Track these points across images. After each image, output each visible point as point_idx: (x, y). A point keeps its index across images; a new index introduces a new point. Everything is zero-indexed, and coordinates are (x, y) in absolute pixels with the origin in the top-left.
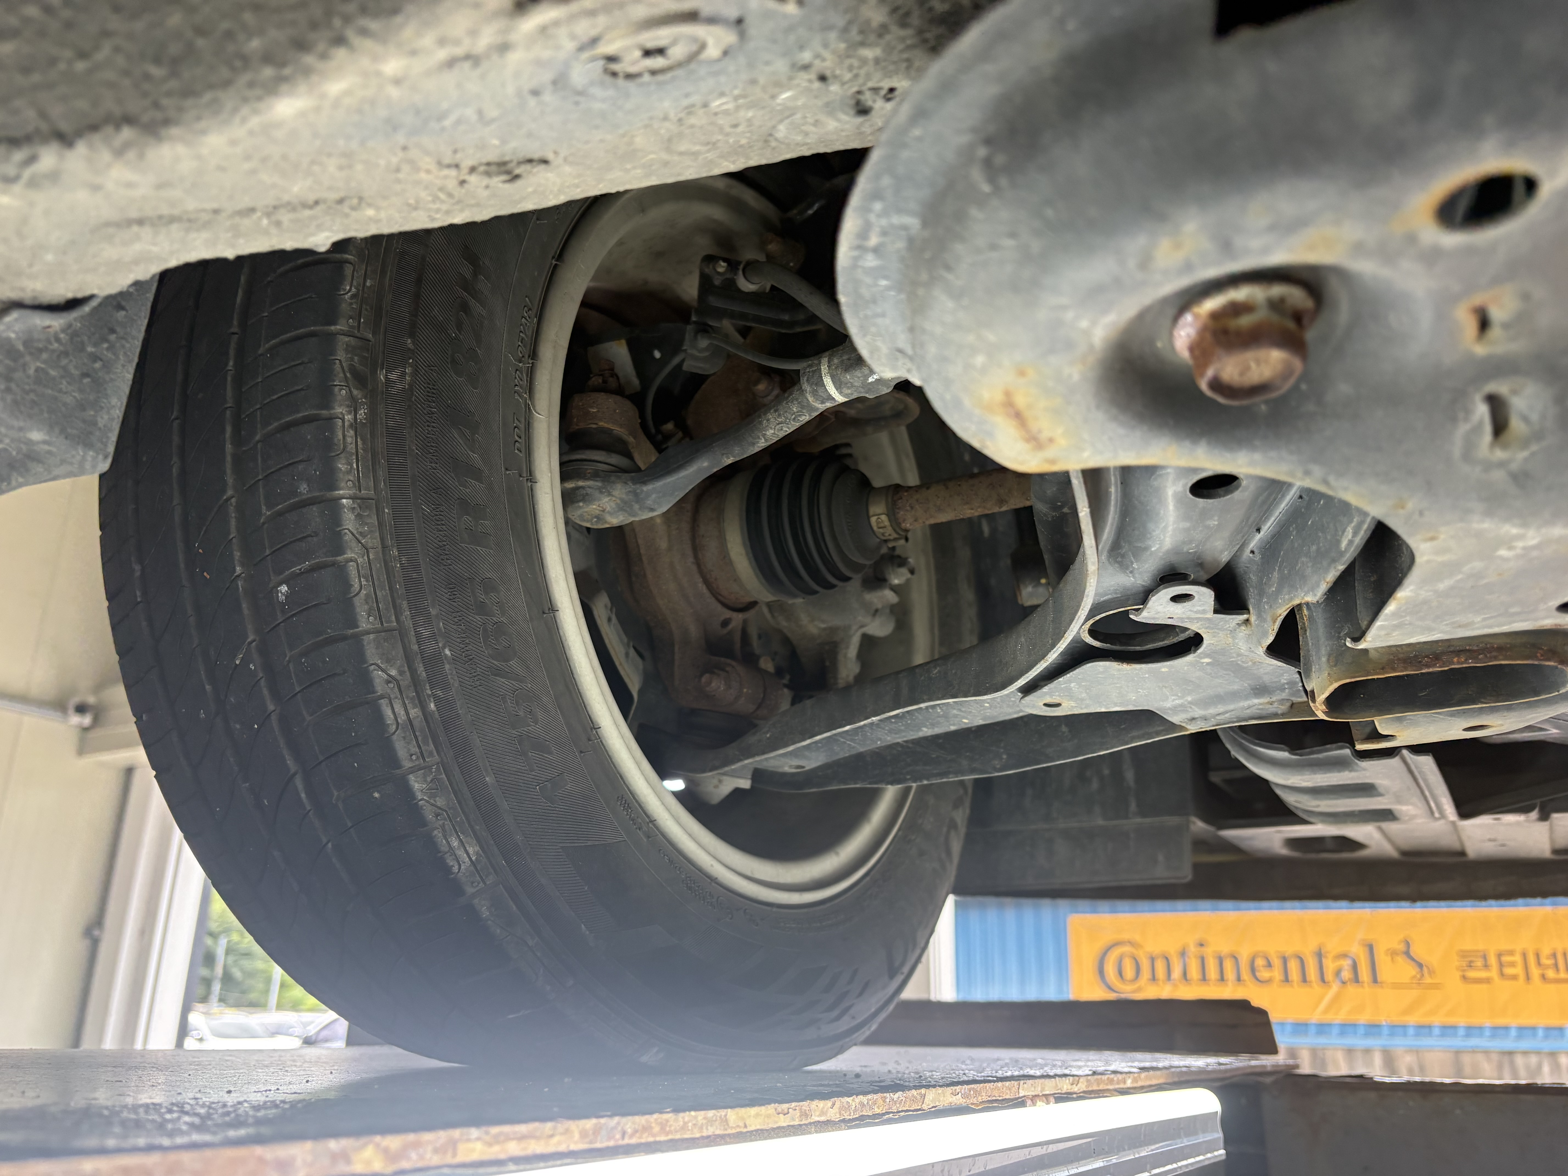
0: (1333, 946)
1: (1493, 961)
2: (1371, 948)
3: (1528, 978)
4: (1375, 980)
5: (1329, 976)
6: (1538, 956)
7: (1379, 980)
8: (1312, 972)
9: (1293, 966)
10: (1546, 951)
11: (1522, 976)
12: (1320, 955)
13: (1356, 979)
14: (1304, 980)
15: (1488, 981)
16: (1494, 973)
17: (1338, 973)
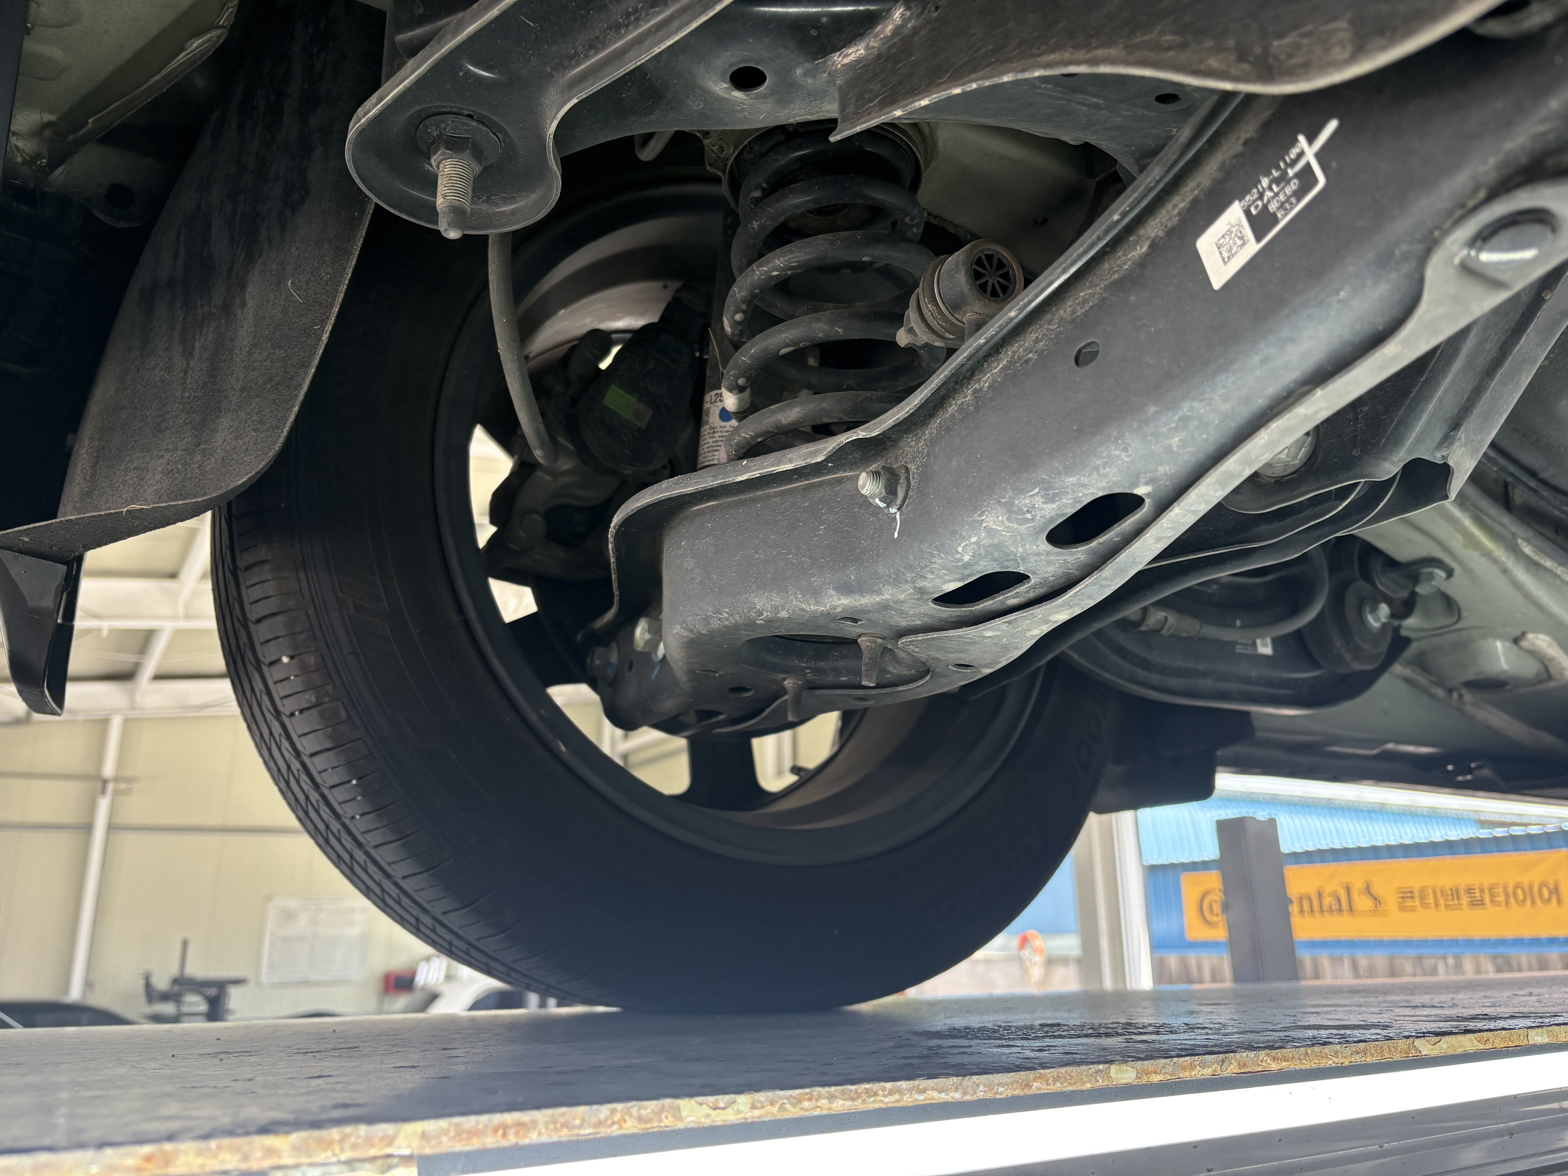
0: (1328, 889)
1: (1416, 894)
2: (1348, 890)
3: (1437, 905)
4: (1351, 909)
5: (1325, 908)
6: (1442, 892)
7: (1353, 909)
8: (1316, 907)
9: (1306, 904)
10: (1448, 887)
11: (1433, 906)
12: (1320, 895)
13: (1340, 910)
14: (1312, 911)
15: (1413, 909)
16: (1417, 902)
17: (1330, 906)
